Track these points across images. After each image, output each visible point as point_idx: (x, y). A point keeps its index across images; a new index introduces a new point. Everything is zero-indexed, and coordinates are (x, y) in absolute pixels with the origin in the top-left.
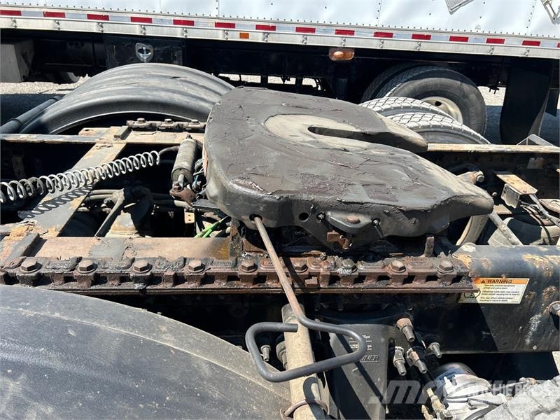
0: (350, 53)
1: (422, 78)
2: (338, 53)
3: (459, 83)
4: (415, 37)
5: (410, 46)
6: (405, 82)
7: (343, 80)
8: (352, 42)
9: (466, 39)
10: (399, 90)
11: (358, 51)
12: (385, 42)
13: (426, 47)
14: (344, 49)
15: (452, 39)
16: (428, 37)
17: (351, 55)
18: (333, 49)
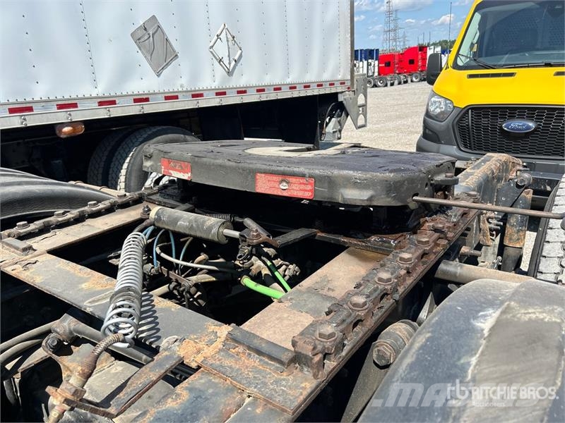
0: (79, 127)
1: (153, 138)
2: (66, 129)
3: (182, 135)
4: (136, 101)
5: (135, 110)
6: (139, 145)
7: (57, 162)
8: (78, 116)
9: (176, 97)
10: (137, 155)
11: (87, 123)
12: (111, 109)
13: (148, 109)
14: (71, 124)
15: (167, 98)
16: (147, 100)
17: (81, 130)
18: (59, 126)
